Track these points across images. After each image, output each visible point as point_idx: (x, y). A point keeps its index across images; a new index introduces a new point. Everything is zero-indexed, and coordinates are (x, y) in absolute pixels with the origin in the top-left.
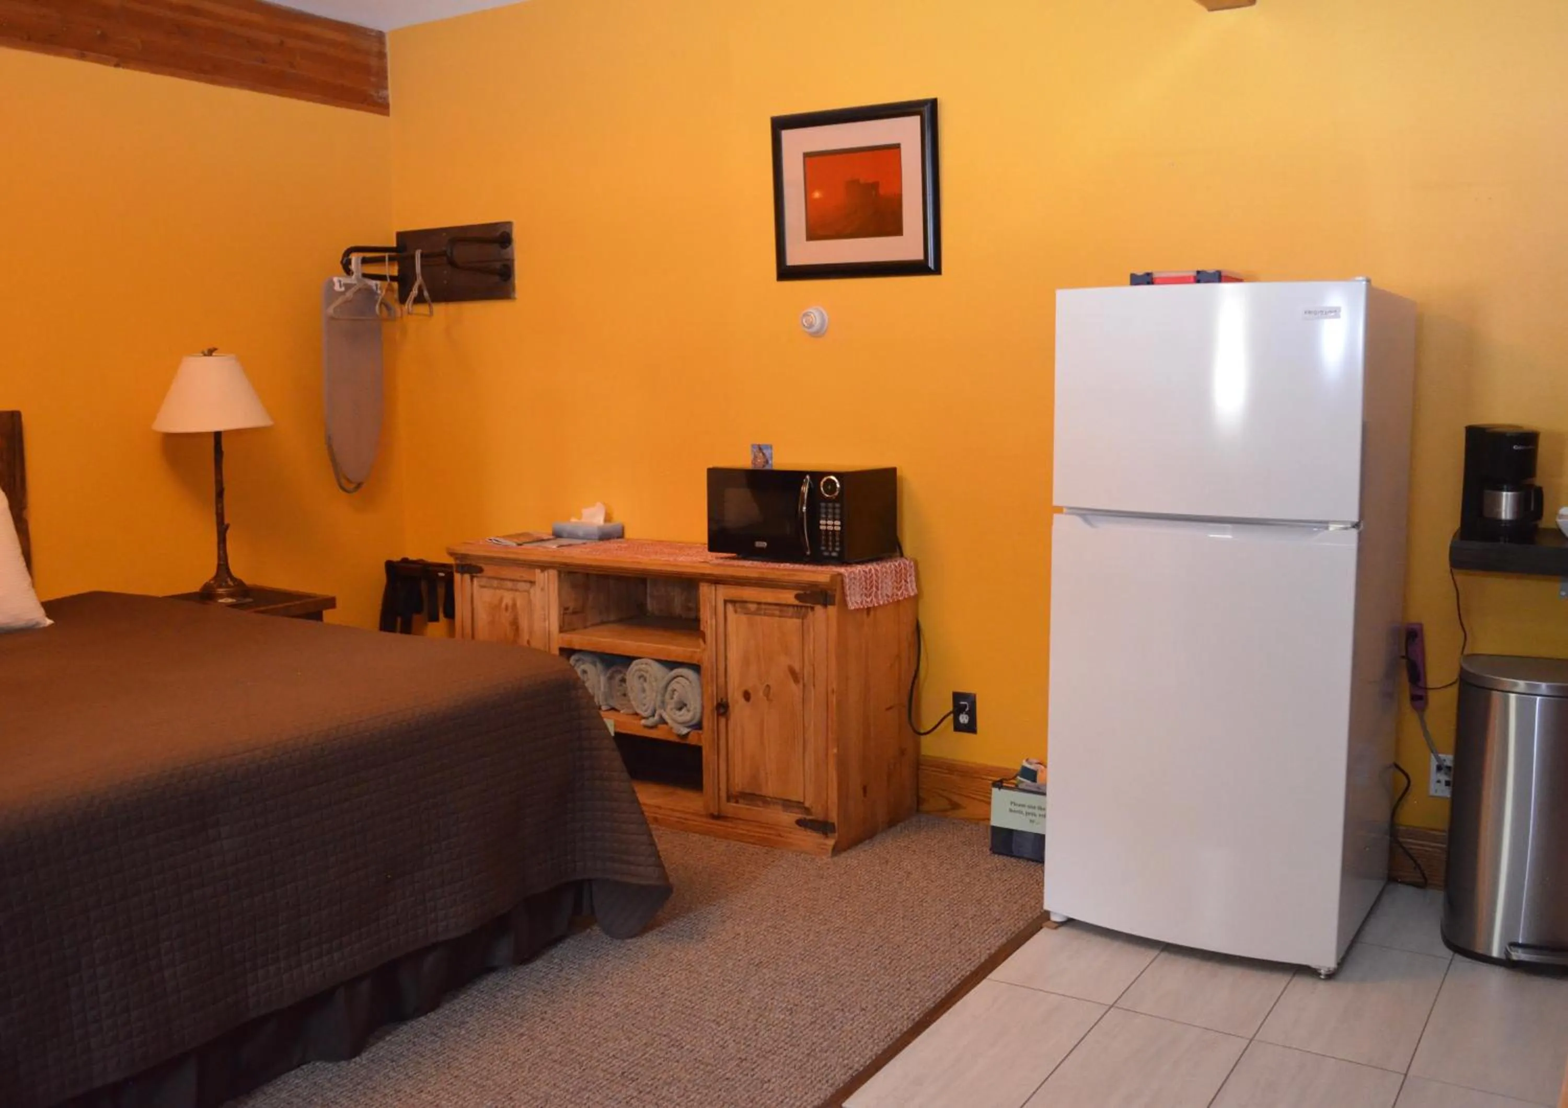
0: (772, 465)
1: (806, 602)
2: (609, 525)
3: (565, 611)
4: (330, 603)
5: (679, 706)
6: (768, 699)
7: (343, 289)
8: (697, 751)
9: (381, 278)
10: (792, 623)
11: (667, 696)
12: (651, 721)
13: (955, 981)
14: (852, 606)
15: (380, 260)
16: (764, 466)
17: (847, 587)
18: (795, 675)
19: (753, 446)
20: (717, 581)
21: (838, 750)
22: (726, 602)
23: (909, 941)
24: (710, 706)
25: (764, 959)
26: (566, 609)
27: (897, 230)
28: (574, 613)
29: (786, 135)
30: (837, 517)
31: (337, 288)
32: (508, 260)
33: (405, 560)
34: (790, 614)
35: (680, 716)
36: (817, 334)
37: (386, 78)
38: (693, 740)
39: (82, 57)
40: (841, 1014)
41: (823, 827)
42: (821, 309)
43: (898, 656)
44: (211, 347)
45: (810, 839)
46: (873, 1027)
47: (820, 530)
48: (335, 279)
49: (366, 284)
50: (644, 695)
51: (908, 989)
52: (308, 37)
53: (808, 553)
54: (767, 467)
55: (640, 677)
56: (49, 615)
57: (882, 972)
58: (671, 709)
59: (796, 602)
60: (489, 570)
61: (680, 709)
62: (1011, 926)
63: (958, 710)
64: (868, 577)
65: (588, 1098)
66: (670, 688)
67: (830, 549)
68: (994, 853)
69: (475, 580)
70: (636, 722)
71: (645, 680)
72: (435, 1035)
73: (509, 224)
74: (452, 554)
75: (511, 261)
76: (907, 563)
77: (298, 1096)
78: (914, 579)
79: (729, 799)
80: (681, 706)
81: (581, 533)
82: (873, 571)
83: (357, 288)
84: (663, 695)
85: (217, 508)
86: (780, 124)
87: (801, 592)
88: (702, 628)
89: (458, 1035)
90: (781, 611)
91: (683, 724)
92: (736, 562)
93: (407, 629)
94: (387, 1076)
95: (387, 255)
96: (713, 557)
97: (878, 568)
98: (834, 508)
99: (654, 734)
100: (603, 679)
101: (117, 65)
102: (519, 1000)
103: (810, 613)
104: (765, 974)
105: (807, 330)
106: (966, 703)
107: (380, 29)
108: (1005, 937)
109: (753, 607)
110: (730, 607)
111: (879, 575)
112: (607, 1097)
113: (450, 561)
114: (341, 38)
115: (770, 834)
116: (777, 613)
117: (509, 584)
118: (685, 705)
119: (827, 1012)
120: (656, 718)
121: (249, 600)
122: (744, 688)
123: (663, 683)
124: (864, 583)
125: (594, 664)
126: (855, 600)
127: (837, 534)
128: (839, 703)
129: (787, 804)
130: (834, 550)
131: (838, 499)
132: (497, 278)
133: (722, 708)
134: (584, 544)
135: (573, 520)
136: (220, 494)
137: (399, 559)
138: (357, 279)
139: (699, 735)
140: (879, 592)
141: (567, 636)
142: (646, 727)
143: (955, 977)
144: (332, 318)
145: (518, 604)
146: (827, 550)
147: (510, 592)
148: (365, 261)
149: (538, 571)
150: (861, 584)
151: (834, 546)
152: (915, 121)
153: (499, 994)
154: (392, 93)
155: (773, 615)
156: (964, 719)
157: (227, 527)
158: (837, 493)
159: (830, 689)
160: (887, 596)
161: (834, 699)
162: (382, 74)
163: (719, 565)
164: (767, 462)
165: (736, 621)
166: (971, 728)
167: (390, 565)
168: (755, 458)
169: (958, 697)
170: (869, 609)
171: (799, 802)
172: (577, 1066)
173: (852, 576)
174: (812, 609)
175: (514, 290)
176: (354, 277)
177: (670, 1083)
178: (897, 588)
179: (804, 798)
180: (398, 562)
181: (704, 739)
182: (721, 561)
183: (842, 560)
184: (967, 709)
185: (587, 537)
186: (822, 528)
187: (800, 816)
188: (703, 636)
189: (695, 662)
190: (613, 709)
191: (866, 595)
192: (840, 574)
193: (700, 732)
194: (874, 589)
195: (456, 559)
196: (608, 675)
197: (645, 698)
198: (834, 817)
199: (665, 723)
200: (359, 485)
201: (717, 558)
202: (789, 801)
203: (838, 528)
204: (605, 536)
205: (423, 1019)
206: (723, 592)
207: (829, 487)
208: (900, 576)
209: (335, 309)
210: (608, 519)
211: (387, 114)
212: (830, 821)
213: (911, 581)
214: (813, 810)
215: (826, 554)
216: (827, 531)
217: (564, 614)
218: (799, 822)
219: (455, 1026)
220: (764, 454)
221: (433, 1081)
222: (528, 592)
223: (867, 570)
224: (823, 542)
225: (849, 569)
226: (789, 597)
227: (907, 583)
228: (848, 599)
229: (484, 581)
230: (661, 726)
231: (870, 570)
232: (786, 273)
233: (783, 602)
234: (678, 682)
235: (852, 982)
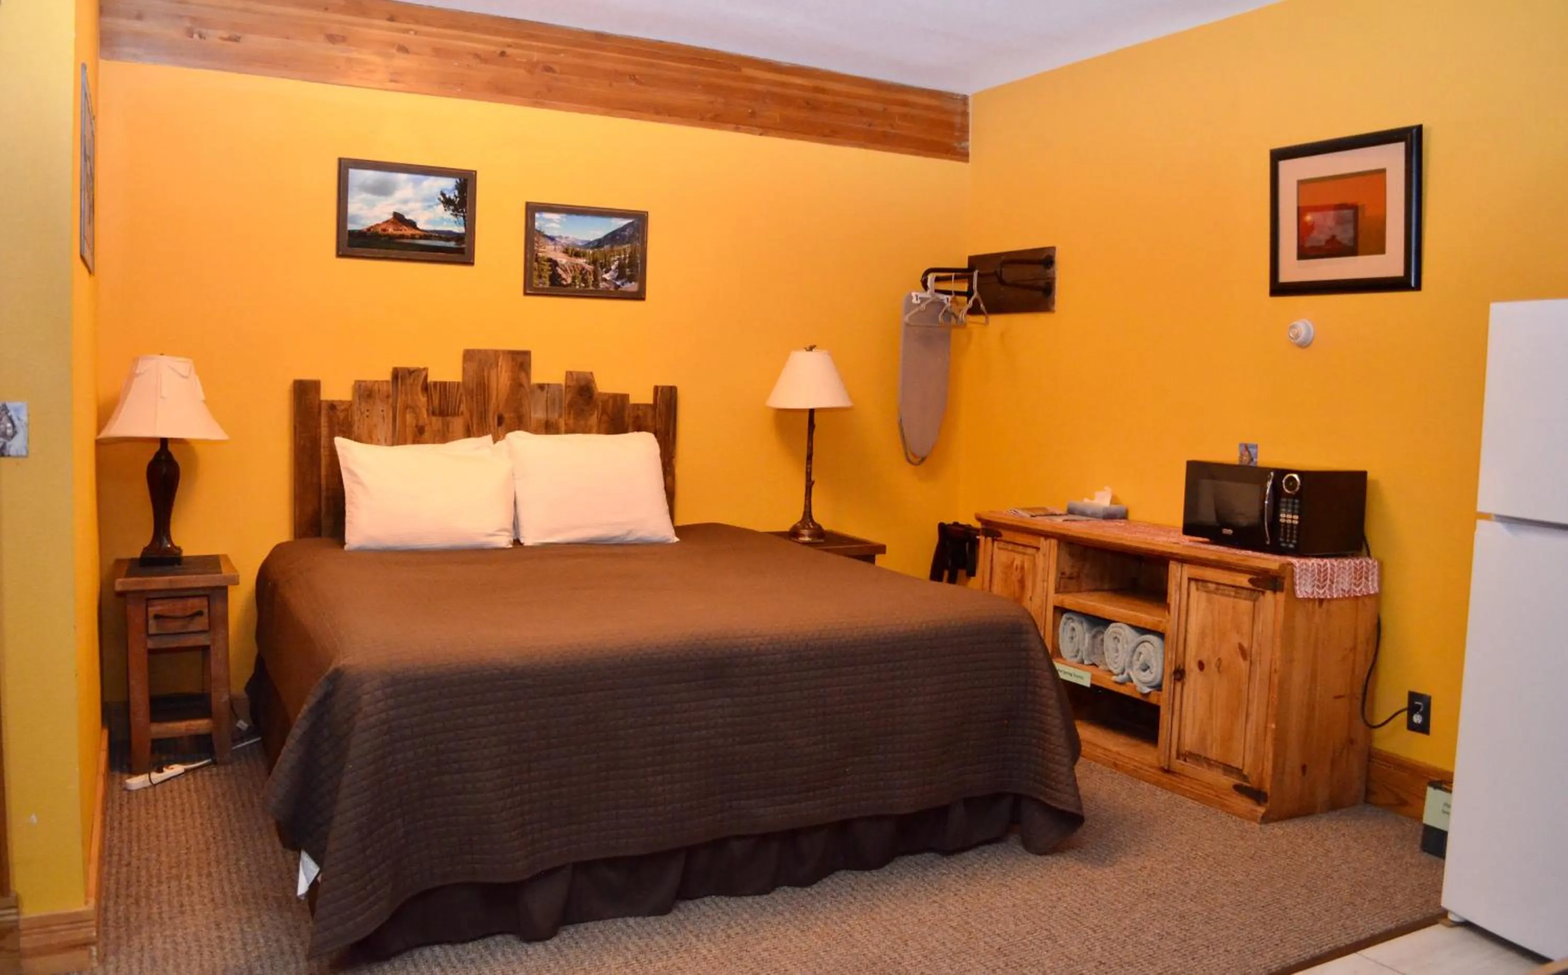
0: (1256, 462)
1: (1258, 587)
2: (1115, 507)
3: (1061, 575)
4: (882, 549)
5: (1144, 668)
6: (1219, 671)
7: (919, 302)
8: (1156, 709)
9: (948, 293)
10: (1245, 605)
11: (1135, 657)
12: (1119, 678)
13: (1326, 948)
14: (1300, 595)
15: (948, 279)
16: (1249, 463)
17: (1298, 577)
18: (1244, 653)
19: (1241, 445)
20: (1183, 560)
21: (1277, 725)
22: (1190, 579)
23: (1298, 906)
24: (1170, 669)
25: (1157, 891)
26: (1063, 573)
27: (1380, 248)
28: (1071, 578)
29: (1283, 165)
30: (1296, 511)
31: (914, 301)
32: (1049, 278)
33: (956, 524)
34: (1243, 596)
35: (1145, 676)
36: (1303, 345)
37: (968, 132)
38: (1153, 700)
39: (737, 129)
40: (1206, 950)
41: (1257, 795)
42: (1307, 322)
43: (1354, 649)
44: (812, 345)
45: (1243, 804)
46: (1229, 966)
47: (1281, 523)
48: (913, 294)
49: (938, 298)
50: (1116, 655)
51: (1277, 945)
52: (905, 104)
53: (1268, 543)
54: (1252, 464)
55: (1116, 638)
56: (677, 535)
57: (1260, 925)
58: (1137, 670)
59: (1250, 586)
60: (1007, 535)
61: (1145, 670)
62: (1406, 915)
63: (1412, 709)
64: (1322, 570)
65: (964, 959)
66: (1138, 650)
67: (1288, 540)
68: (1425, 851)
69: (996, 543)
70: (1108, 677)
71: (1119, 641)
72: (871, 887)
73: (1053, 249)
74: (979, 519)
75: (1053, 279)
76: (1370, 562)
77: (758, 904)
78: (1376, 578)
79: (1178, 758)
80: (1145, 668)
81: (1089, 512)
82: (1329, 565)
83: (929, 301)
84: (1132, 656)
85: (807, 469)
86: (1278, 156)
87: (1255, 577)
88: (1168, 601)
89: (887, 890)
90: (1236, 593)
91: (1144, 683)
92: (1206, 546)
93: (952, 580)
94: (824, 906)
95: (953, 274)
96: (1187, 540)
97: (1335, 563)
98: (1294, 503)
99: (1122, 690)
100: (1088, 636)
101: (761, 134)
102: (944, 877)
103: (1261, 598)
104: (1152, 903)
105: (1292, 341)
106: (1420, 704)
107: (964, 93)
108: (1395, 923)
109: (1212, 586)
110: (1193, 585)
111: (1336, 569)
112: (979, 962)
113: (978, 525)
114: (934, 102)
115: (1209, 794)
116: (1233, 594)
117: (1020, 549)
118: (1149, 667)
119: (1193, 945)
120: (1125, 675)
121: (822, 541)
122: (1198, 659)
123: (1133, 645)
124: (1316, 576)
125: (1082, 623)
126: (1304, 589)
127: (1295, 527)
128: (1281, 683)
129: (1228, 769)
130: (1291, 542)
131: (1298, 495)
132: (1039, 294)
133: (1179, 674)
134: (1088, 520)
135: (1086, 500)
136: (810, 458)
137: (951, 522)
138: (931, 293)
139: (1159, 695)
140: (1334, 586)
141: (1061, 597)
142: (1116, 682)
143: (1327, 945)
144: (907, 325)
145: (1026, 566)
146: (1285, 542)
147: (1020, 555)
148: (938, 280)
149: (1042, 539)
150: (1314, 575)
151: (1291, 538)
152: (1401, 147)
153: (931, 869)
154: (973, 145)
155: (1229, 596)
156: (1417, 719)
157: (813, 483)
158: (1298, 489)
159: (1273, 667)
160: (1344, 591)
161: (1276, 679)
162: (964, 130)
163: (1188, 546)
164: (1252, 460)
165: (1198, 598)
166: (1424, 728)
167: (942, 528)
168: (1242, 455)
169: (1413, 696)
170: (1321, 601)
171: (1237, 769)
172: (966, 934)
173: (1304, 567)
174: (1263, 593)
175: (1053, 303)
176: (929, 292)
177: (1034, 966)
178: (1355, 584)
179: (1243, 765)
180: (949, 525)
181: (1162, 700)
182: (1191, 544)
183: (1300, 552)
184: (1421, 710)
185: (1094, 515)
186: (1282, 521)
187: (1237, 782)
188: (1167, 607)
189: (1160, 630)
190: (1094, 664)
191: (1318, 587)
192: (1292, 564)
193: (1159, 693)
194: (1328, 582)
195: (982, 524)
196: (1093, 632)
197: (1117, 657)
198: (1267, 787)
199: (1132, 681)
200: (923, 459)
201: (1190, 541)
202: (1229, 766)
203: (1296, 522)
204: (1110, 516)
205: (867, 873)
206: (1188, 571)
207: (1291, 484)
208: (1360, 575)
209: (910, 318)
210: (1114, 500)
211: (967, 161)
212: (1264, 790)
213: (1373, 580)
214: (1250, 780)
215: (1283, 545)
216: (1286, 524)
217: (1061, 578)
218: (1237, 788)
219: (887, 884)
220: (1249, 452)
221: (855, 917)
222: (1034, 556)
223: (1322, 563)
224: (1282, 534)
225: (1302, 561)
226: (1243, 580)
227: (1368, 581)
228: (1297, 588)
229: (1002, 545)
230: (1128, 684)
231: (1326, 564)
232: (1279, 289)
233: (1238, 584)
234: (1145, 647)
235: (1227, 927)
